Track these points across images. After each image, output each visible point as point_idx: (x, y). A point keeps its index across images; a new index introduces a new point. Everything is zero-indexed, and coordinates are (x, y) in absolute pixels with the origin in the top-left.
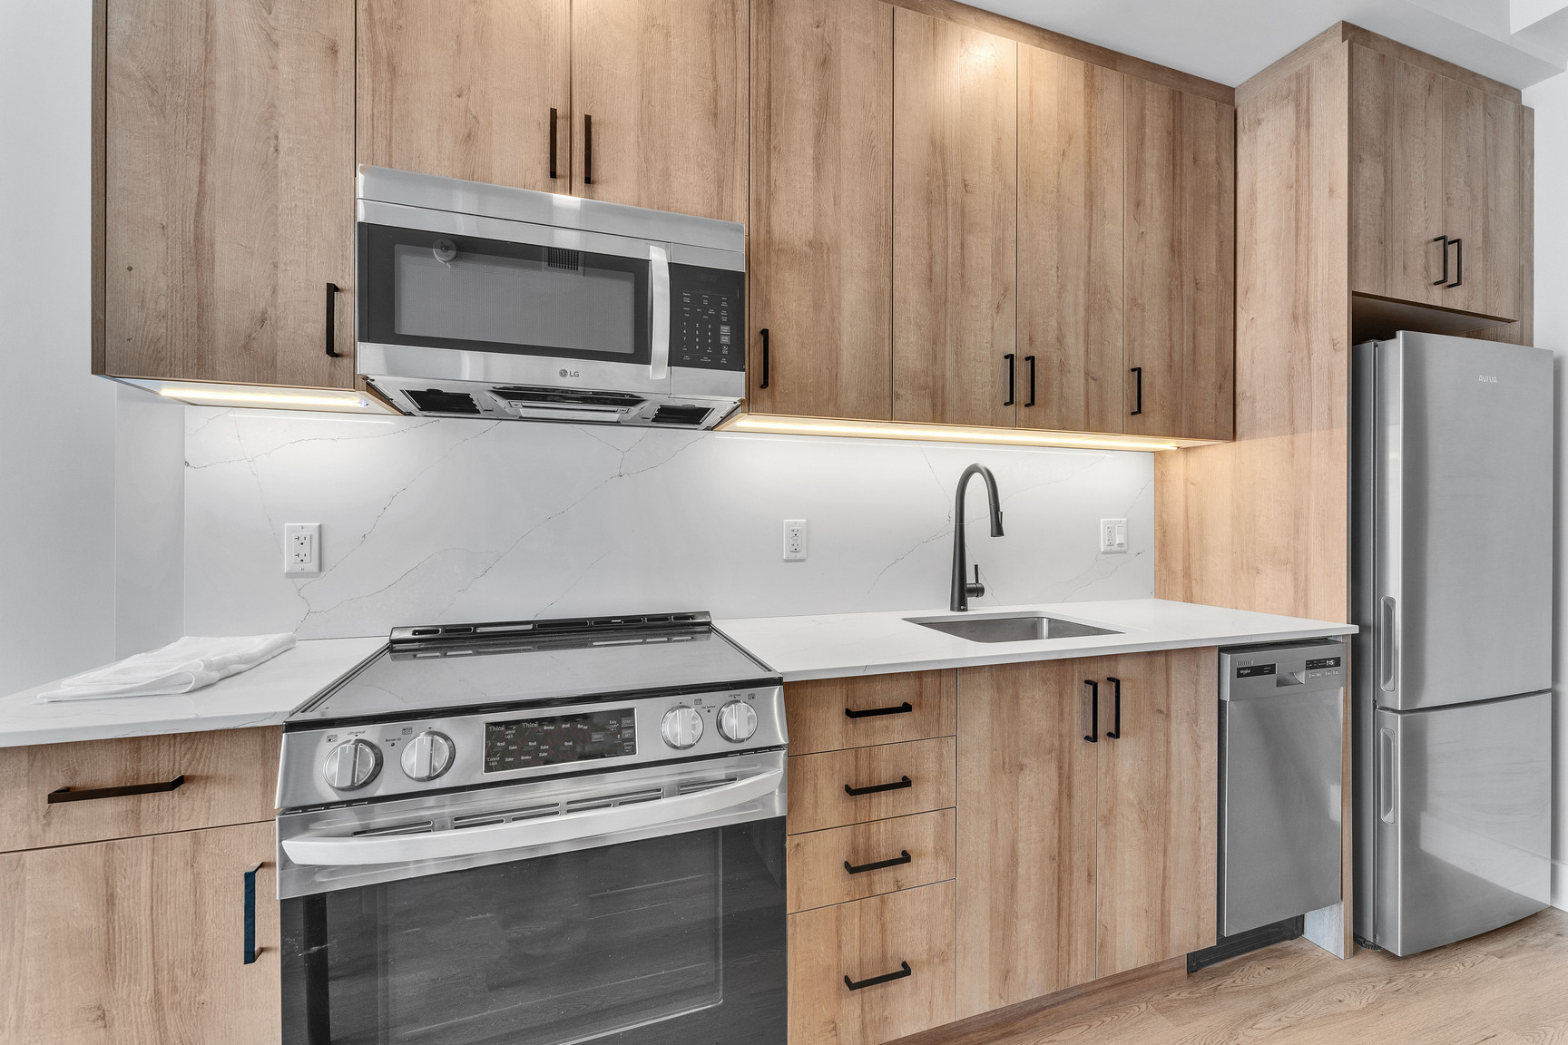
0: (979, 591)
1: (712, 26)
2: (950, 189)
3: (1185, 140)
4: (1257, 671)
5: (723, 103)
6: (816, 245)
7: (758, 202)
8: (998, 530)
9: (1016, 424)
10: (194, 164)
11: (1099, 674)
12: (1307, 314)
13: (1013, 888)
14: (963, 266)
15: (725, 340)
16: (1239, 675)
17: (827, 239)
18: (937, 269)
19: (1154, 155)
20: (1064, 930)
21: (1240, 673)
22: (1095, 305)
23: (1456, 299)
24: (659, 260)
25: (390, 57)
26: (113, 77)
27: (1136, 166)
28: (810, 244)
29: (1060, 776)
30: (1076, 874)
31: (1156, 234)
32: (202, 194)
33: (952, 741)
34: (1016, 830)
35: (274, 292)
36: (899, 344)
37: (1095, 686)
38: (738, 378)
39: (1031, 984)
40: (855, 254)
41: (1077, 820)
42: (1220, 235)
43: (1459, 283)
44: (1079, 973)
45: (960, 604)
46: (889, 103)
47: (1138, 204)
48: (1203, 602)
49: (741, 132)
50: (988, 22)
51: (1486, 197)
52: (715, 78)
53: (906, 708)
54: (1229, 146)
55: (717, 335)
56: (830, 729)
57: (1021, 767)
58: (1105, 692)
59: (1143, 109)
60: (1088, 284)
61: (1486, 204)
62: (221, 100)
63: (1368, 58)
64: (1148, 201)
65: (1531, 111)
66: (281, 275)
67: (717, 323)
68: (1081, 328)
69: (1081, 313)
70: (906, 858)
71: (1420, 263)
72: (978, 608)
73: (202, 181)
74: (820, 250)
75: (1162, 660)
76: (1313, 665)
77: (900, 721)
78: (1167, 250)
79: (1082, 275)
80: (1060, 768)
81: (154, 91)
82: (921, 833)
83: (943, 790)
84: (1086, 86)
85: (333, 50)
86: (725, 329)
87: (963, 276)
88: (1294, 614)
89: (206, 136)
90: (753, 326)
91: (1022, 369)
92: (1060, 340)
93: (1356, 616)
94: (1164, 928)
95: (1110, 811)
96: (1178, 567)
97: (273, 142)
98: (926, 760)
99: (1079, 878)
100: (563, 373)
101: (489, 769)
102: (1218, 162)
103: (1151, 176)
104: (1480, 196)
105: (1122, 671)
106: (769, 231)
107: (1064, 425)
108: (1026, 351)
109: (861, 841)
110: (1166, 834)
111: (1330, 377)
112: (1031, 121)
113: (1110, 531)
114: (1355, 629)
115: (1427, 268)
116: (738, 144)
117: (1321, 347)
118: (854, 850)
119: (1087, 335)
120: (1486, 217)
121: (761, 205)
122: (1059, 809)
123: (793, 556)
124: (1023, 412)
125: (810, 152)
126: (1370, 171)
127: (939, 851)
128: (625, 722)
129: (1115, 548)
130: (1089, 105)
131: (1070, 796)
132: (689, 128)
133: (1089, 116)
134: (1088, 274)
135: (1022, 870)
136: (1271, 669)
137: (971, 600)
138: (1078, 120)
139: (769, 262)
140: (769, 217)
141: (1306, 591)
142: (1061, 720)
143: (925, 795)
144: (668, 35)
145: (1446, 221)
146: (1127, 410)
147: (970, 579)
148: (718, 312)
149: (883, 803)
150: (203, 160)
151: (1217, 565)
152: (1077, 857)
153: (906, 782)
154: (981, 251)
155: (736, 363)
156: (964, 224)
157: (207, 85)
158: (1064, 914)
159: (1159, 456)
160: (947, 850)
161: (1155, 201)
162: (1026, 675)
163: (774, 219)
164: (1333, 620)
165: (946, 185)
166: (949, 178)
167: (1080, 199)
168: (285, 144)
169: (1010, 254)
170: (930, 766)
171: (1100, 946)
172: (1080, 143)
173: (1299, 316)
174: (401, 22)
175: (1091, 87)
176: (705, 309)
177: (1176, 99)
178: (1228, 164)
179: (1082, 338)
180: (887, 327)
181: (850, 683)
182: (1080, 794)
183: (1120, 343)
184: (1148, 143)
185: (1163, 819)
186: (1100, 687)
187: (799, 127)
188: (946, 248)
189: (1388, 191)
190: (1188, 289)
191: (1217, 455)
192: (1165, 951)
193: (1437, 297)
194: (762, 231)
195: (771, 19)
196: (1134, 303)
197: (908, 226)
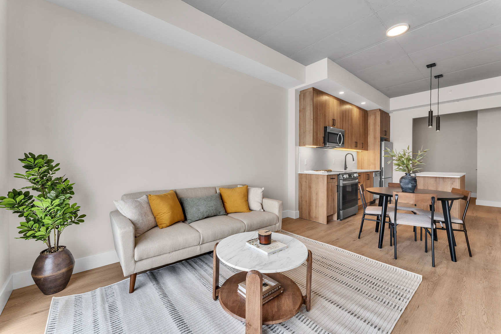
3: (365, 117)
12: (376, 138)
18: (351, 133)
19: (363, 119)
29: (366, 183)
35: (320, 137)
43: (386, 135)
45: (346, 169)
48: (364, 169)
60: (360, 134)
62: (318, 120)
69: (359, 137)
71: (384, 133)
78: (364, 130)
88: (375, 169)
96: (361, 166)
97: (320, 123)
100: (336, 145)
108: (356, 141)
111: (378, 145)
114: (381, 170)
117: (377, 142)
123: (334, 164)
124: (356, 148)
132: (339, 120)
136: (376, 174)
141: (376, 167)
145: (385, 129)
146: (362, 147)
147: (347, 166)
154: (354, 131)
156: (353, 128)
159: (357, 152)
161: (363, 124)
162: (364, 173)
164: (379, 170)
167: (359, 125)
174: (326, 111)
177: (365, 113)
179: (359, 140)
190: (365, 134)
191: (365, 152)
196: (362, 136)
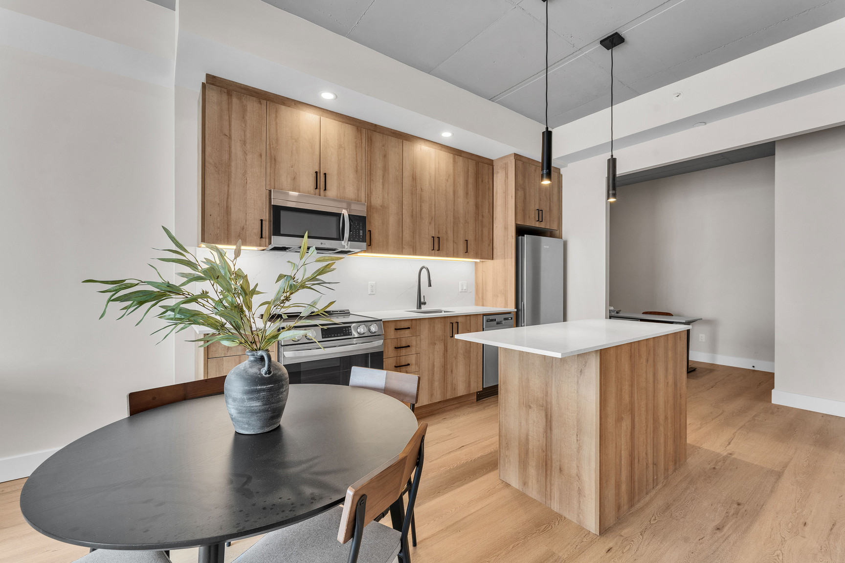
0: (425, 303)
1: (356, 147)
2: (418, 191)
3: (480, 176)
4: (492, 320)
5: (359, 168)
6: (383, 206)
7: (368, 195)
8: (430, 285)
9: (435, 255)
10: (226, 187)
11: (454, 321)
12: (507, 228)
13: (433, 374)
14: (421, 212)
15: (361, 234)
16: (487, 322)
17: (385, 205)
18: (414, 213)
19: (471, 180)
20: (445, 385)
21: (487, 321)
22: (456, 222)
23: (542, 225)
24: (345, 213)
25: (275, 157)
26: (207, 164)
27: (467, 183)
28: (381, 206)
29: (444, 346)
30: (448, 371)
31: (472, 203)
32: (228, 195)
33: (419, 337)
34: (434, 360)
35: (246, 221)
36: (404, 234)
37: (452, 323)
38: (364, 244)
39: (438, 398)
40: (393, 208)
41: (448, 357)
42: (489, 202)
43: (542, 221)
44: (449, 396)
45: (419, 307)
46: (402, 167)
47: (467, 194)
48: (486, 306)
49: (363, 175)
50: (427, 143)
51: (550, 198)
52: (357, 161)
53: (409, 328)
54: (491, 177)
55: (359, 233)
56: (392, 333)
57: (435, 344)
58: (455, 325)
59: (468, 167)
60: (454, 216)
61: (550, 200)
62: (233, 169)
63: (520, 163)
64: (470, 192)
65: (562, 175)
66: (248, 216)
67: (359, 230)
68: (452, 229)
69: (452, 224)
70: (409, 365)
71: (533, 216)
72: (424, 308)
73: (228, 192)
74: (384, 207)
75: (468, 317)
76: (506, 319)
77: (407, 331)
78: (475, 207)
79: (452, 214)
80: (444, 344)
81: (217, 167)
82: (412, 359)
83: (417, 349)
84: (453, 161)
85: (261, 156)
86: (361, 231)
87: (421, 215)
88: (505, 308)
89: (229, 179)
90: (367, 229)
91: (436, 240)
92: (446, 232)
93: (517, 306)
94: (469, 385)
95: (456, 355)
96: (481, 296)
97: (246, 181)
98: (413, 342)
99: (449, 371)
100: (322, 244)
101: (323, 338)
102: (488, 182)
103: (470, 186)
104: (548, 198)
105: (459, 320)
106: (371, 203)
107: (447, 255)
108: (437, 236)
109: (398, 361)
110: (470, 362)
111: (512, 245)
112: (439, 171)
113: (462, 286)
114: (516, 310)
115: (535, 217)
116: (363, 179)
117: (510, 237)
118: (397, 363)
119: (453, 230)
120: (550, 204)
121: (369, 196)
122: (444, 354)
123: (372, 293)
124: (437, 252)
125: (381, 181)
126: (520, 193)
127: (416, 364)
128: (350, 329)
129: (464, 291)
130: (454, 166)
131: (447, 351)
132: (350, 175)
133: (454, 170)
134: (454, 214)
135: (435, 369)
136: (495, 320)
137: (422, 306)
138: (451, 171)
139: (371, 211)
140: (370, 199)
142: (445, 332)
143: (413, 350)
144: (345, 150)
145: (540, 205)
146: (464, 251)
147: (422, 300)
148: (359, 227)
149: (403, 351)
150: (228, 186)
151: (489, 295)
152: (449, 366)
153: (409, 346)
154: (426, 207)
155: (364, 241)
156: (421, 200)
157: (229, 166)
158: (445, 381)
159: (476, 262)
160: (418, 364)
161: (472, 193)
162: (437, 321)
163: (372, 200)
164: (511, 308)
165: (416, 189)
166: (417, 187)
167: (452, 193)
168: (249, 181)
169: (433, 208)
170: (414, 343)
171: (454, 389)
172: (452, 177)
173: (506, 228)
174: (277, 148)
175: (455, 161)
176: (356, 226)
177: (477, 164)
178: (491, 182)
179: (452, 231)
180: (401, 229)
181: (396, 321)
182: (449, 351)
183: (462, 233)
184: (470, 177)
185: (469, 358)
186: (454, 324)
187: (379, 173)
188: (416, 207)
189: (525, 198)
190: (480, 218)
191: (489, 262)
192: (470, 391)
193: (537, 225)
194: (369, 203)
195: (371, 145)
196: (466, 222)
197: (406, 200)
